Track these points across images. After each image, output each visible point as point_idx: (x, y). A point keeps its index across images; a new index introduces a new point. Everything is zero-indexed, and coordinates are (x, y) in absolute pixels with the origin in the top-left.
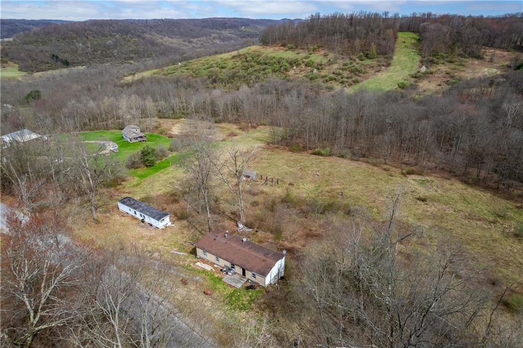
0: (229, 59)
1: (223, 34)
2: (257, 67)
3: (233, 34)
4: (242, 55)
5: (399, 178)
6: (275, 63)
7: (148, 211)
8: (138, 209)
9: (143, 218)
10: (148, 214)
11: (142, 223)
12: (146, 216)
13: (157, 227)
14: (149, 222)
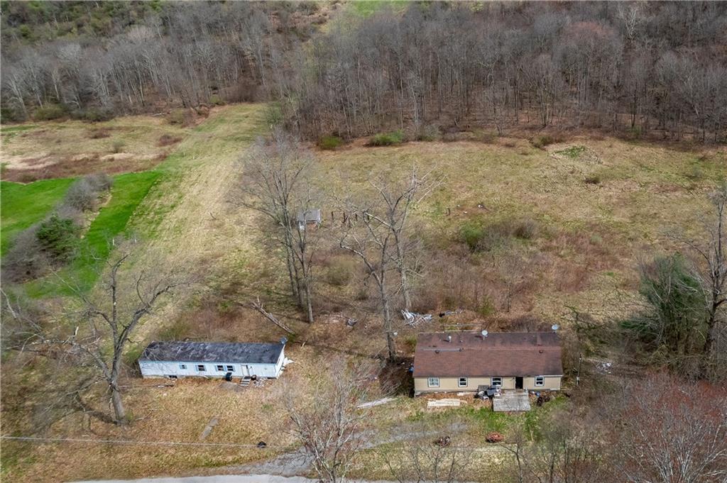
5: (538, 156)
7: (235, 354)
8: (208, 357)
9: (226, 373)
10: (240, 358)
11: (227, 382)
12: (235, 366)
13: (269, 378)
14: (246, 374)
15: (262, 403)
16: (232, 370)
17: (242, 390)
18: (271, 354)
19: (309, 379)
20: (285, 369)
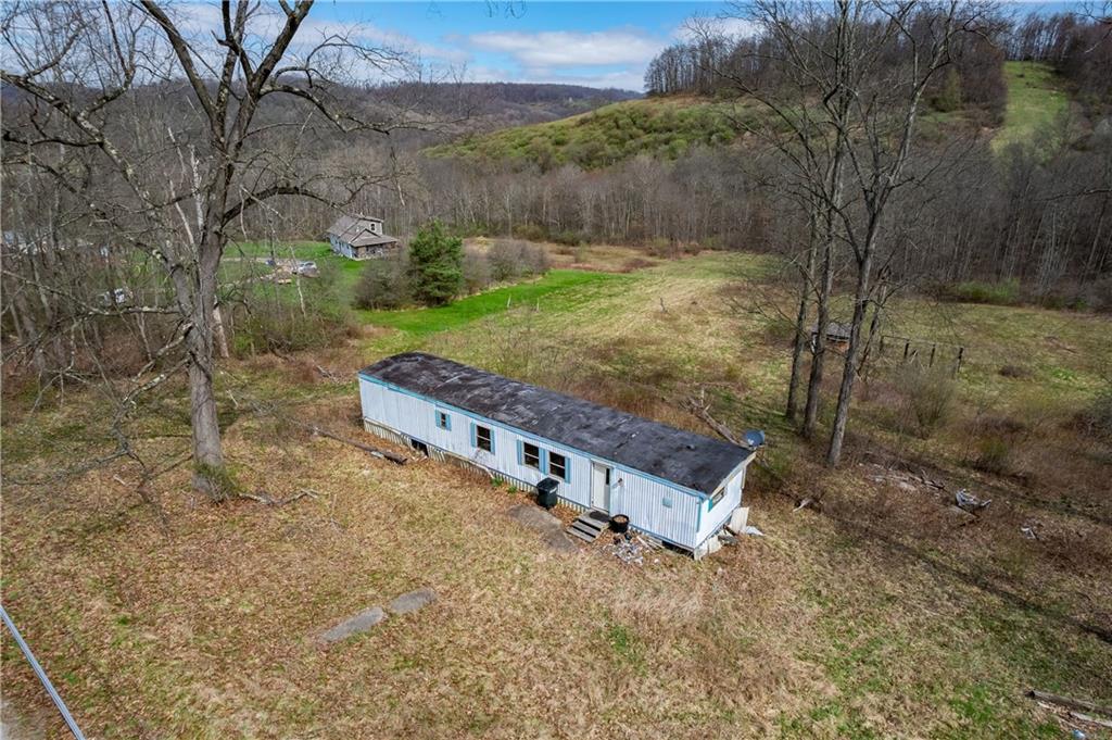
0: (573, 127)
1: (529, 111)
2: (645, 138)
3: (550, 111)
4: (603, 117)
6: (693, 127)
7: (587, 427)
8: (509, 411)
9: (543, 477)
10: (595, 442)
11: (537, 509)
12: (577, 462)
13: (669, 545)
14: (599, 505)
15: (608, 614)
16: (561, 473)
17: (567, 547)
18: (699, 461)
19: (816, 608)
20: (731, 540)
